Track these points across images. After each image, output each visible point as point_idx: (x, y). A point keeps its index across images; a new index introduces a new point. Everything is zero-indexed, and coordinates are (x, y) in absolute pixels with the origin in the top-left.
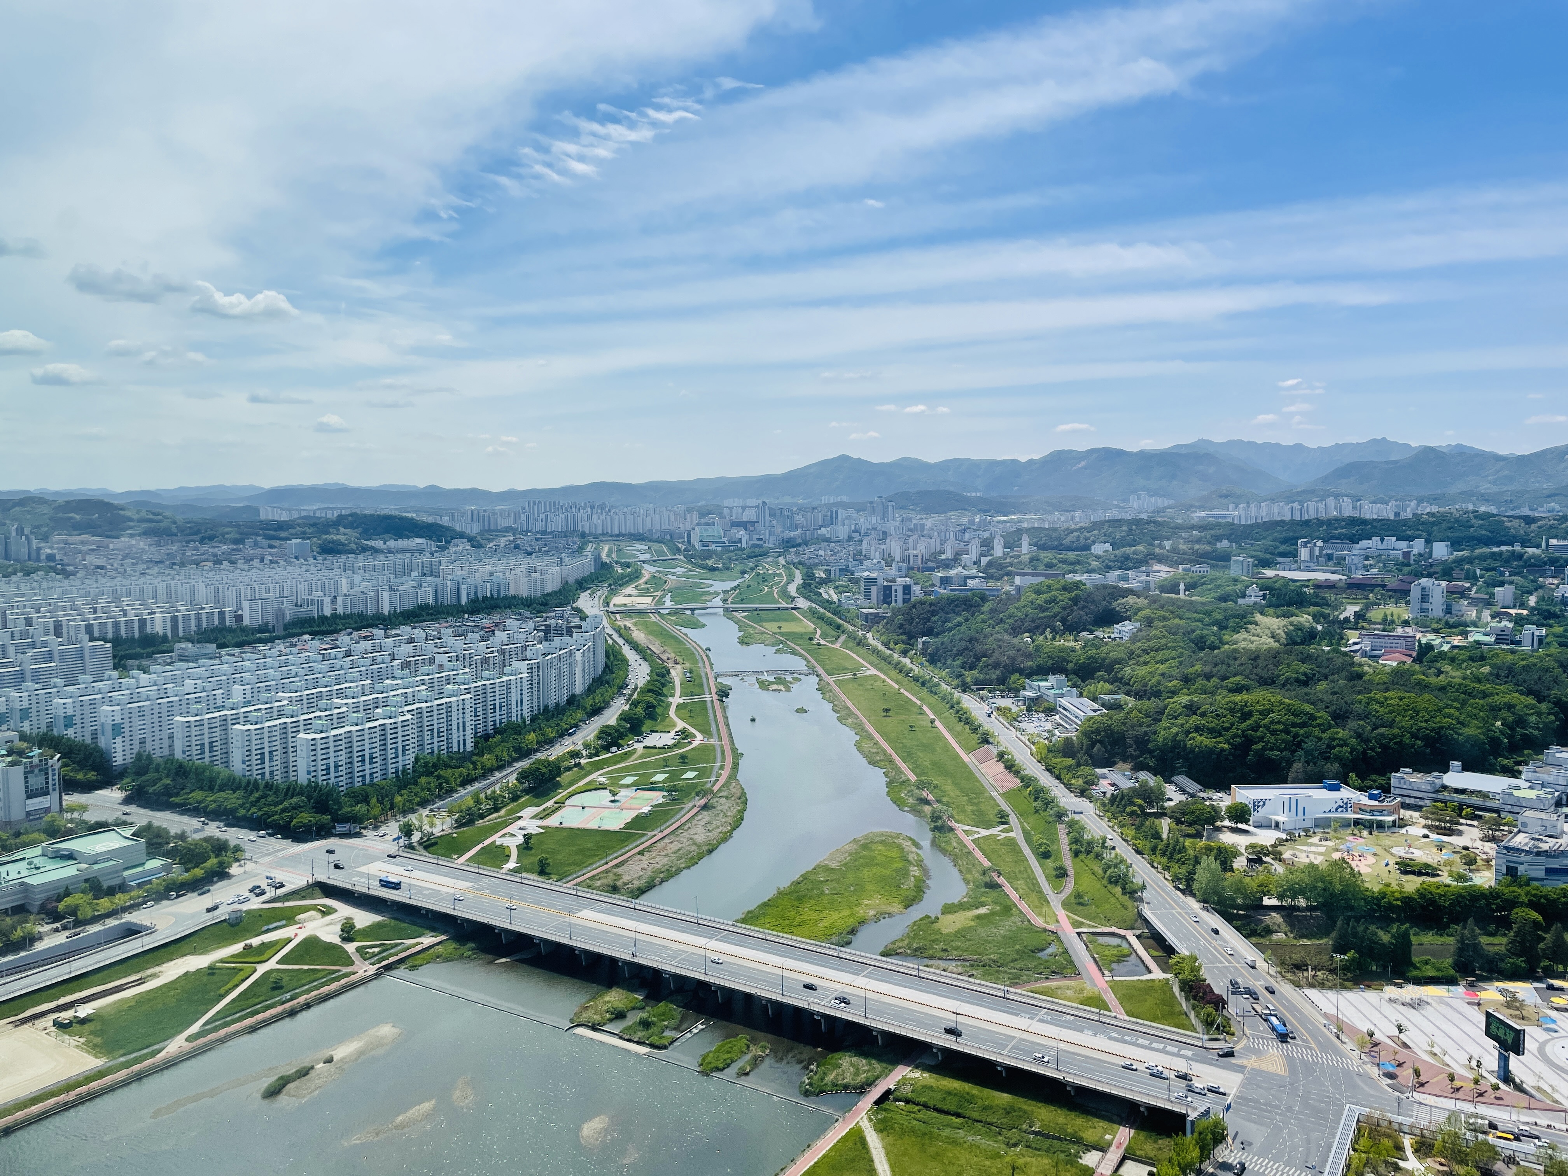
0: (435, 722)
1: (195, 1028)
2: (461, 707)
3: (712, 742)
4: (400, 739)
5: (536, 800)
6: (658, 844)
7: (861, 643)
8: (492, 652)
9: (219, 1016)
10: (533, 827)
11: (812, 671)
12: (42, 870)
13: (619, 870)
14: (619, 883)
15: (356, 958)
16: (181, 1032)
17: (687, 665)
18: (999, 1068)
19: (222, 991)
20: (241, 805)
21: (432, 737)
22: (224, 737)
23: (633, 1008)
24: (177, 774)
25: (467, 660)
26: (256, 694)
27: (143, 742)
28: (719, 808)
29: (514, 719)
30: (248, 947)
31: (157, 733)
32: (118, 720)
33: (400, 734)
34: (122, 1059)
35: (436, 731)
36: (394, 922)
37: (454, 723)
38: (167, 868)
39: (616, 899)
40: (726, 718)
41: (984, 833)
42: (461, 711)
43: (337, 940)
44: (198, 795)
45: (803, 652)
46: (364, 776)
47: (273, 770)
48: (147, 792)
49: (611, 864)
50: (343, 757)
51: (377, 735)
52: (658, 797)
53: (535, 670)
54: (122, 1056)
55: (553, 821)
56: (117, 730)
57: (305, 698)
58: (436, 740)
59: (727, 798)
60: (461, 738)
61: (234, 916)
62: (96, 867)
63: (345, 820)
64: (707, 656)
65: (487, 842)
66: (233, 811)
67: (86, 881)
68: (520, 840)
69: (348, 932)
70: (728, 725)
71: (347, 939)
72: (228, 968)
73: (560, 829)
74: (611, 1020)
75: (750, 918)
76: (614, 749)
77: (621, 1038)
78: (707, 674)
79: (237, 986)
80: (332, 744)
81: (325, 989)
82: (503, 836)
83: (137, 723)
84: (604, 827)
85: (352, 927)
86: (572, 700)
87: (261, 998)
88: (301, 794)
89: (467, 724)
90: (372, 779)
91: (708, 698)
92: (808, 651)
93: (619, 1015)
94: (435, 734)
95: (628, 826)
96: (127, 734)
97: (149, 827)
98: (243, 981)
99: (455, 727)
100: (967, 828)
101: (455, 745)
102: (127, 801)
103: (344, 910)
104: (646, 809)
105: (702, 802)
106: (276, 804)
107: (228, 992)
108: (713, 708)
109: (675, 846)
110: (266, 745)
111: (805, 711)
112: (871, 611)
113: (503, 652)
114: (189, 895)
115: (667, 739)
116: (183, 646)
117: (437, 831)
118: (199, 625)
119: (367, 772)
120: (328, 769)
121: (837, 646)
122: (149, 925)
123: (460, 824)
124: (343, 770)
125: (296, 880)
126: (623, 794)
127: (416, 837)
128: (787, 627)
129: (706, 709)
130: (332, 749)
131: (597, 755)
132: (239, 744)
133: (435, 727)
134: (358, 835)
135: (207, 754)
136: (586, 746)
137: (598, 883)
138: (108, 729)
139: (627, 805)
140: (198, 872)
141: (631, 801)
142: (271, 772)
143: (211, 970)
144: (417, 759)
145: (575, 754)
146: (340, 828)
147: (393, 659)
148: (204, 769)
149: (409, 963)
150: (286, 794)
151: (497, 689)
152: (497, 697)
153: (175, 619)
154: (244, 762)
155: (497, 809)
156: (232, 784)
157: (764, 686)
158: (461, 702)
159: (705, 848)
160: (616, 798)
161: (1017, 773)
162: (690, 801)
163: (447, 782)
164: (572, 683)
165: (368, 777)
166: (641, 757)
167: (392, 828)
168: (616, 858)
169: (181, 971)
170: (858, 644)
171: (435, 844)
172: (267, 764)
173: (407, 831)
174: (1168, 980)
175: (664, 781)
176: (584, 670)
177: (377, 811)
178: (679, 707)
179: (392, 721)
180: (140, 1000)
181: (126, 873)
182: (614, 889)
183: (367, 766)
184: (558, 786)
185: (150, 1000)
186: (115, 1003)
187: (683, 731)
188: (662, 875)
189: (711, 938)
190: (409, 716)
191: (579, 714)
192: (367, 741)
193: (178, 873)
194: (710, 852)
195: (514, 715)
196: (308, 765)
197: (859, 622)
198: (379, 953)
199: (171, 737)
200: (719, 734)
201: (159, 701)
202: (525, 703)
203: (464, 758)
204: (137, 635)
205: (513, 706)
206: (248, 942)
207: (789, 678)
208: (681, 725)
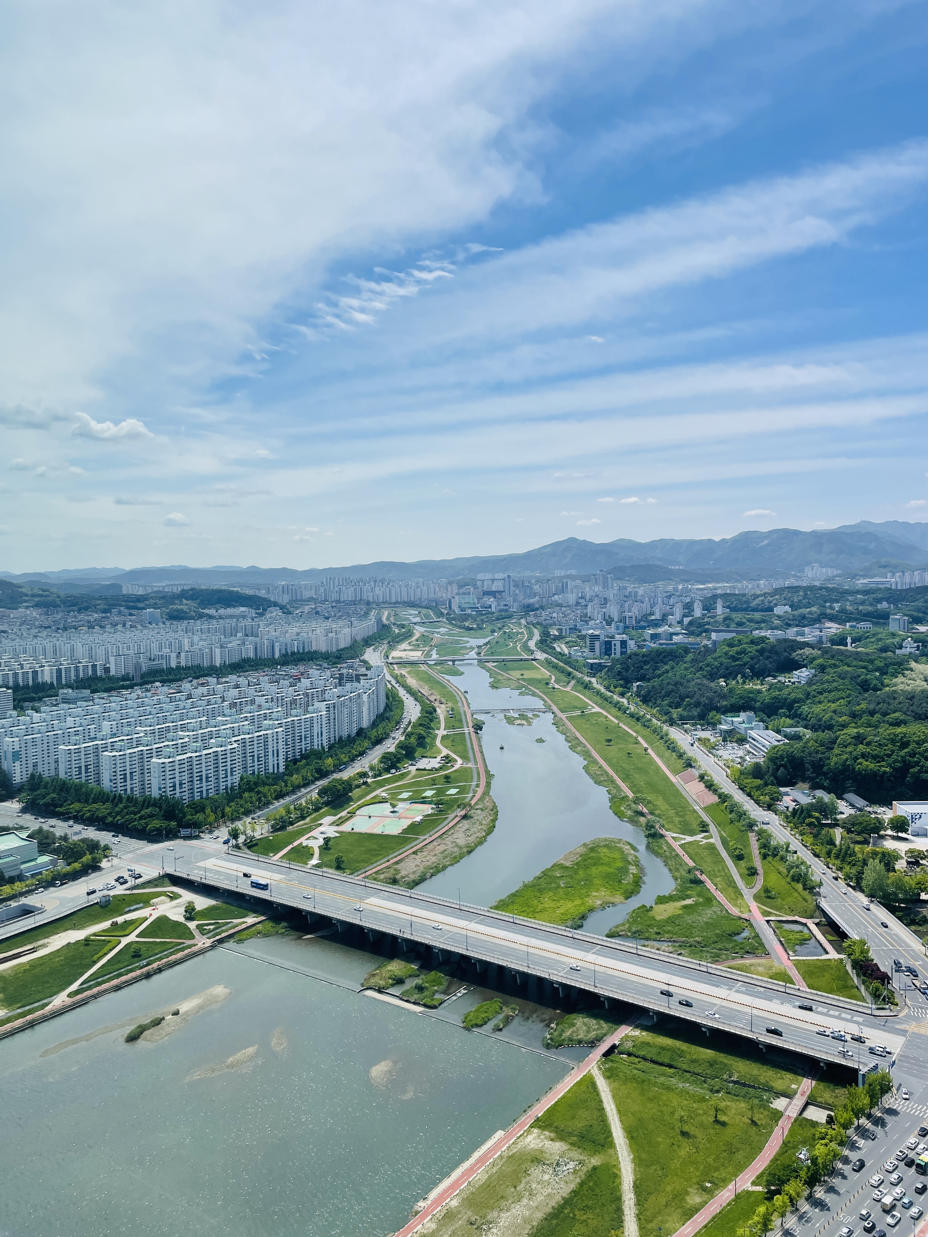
0: (256, 749)
1: (74, 987)
2: (275, 738)
3: (470, 765)
4: (229, 763)
5: (333, 811)
6: (428, 846)
7: (587, 686)
8: (299, 695)
9: (92, 978)
10: (331, 832)
11: (549, 709)
13: (398, 867)
14: (398, 877)
15: (196, 933)
16: (64, 989)
17: (450, 704)
18: (704, 1029)
19: (95, 958)
20: (110, 814)
21: (253, 762)
22: (96, 761)
23: (411, 976)
24: (61, 790)
25: (280, 701)
26: (120, 728)
27: (35, 765)
28: (476, 818)
29: (316, 747)
30: (115, 924)
31: (46, 758)
32: (17, 748)
33: (229, 759)
34: (19, 1011)
35: (256, 756)
36: (225, 906)
37: (270, 750)
38: (54, 863)
39: (395, 889)
40: (480, 746)
41: (689, 839)
42: (275, 741)
43: (182, 919)
44: (77, 806)
45: (541, 694)
46: (201, 792)
47: (133, 787)
48: (38, 804)
49: (392, 862)
50: (186, 777)
51: (211, 760)
52: (428, 809)
53: (332, 709)
54: (19, 1008)
55: (346, 827)
56: (16, 756)
57: (157, 731)
58: (256, 763)
59: (482, 810)
60: (276, 762)
61: (103, 900)
63: (188, 826)
64: (465, 697)
65: (296, 844)
66: (103, 818)
68: (321, 842)
69: (191, 913)
70: (482, 752)
71: (190, 918)
72: (99, 940)
73: (352, 834)
74: (393, 985)
75: (501, 906)
76: (393, 771)
77: (401, 999)
78: (465, 712)
79: (106, 954)
80: (177, 767)
81: (173, 958)
82: (308, 839)
83: (31, 751)
84: (386, 833)
85: (193, 909)
86: (361, 732)
87: (125, 964)
88: (154, 805)
89: (280, 751)
90: (207, 794)
91: (466, 730)
92: (544, 693)
93: (399, 981)
94: (256, 759)
95: (405, 831)
96: (24, 759)
97: (40, 830)
98: (111, 950)
99: (270, 753)
100: (675, 835)
101: (271, 768)
102: (24, 811)
103: (187, 896)
104: (418, 819)
105: (463, 813)
106: (135, 814)
107: (99, 959)
108: (470, 738)
109: (442, 848)
110: (128, 768)
111: (543, 741)
112: (595, 661)
113: (307, 695)
114: (70, 883)
115: (435, 763)
116: (66, 691)
117: (257, 835)
118: (77, 675)
119: (204, 789)
120: (174, 786)
121: (568, 689)
122: (40, 906)
123: (275, 829)
124: (186, 787)
125: (150, 872)
126: (401, 806)
127: (241, 839)
128: (528, 674)
129: (465, 739)
130: (177, 771)
131: (380, 775)
132: (108, 767)
133: (256, 754)
134: (197, 837)
135: (83, 774)
136: (372, 768)
137: (382, 877)
138: (10, 756)
139: (404, 815)
140: (77, 866)
141: (407, 812)
142: (132, 789)
143: (87, 942)
144: (242, 779)
145: (364, 775)
146: (183, 832)
147: (224, 701)
148: (81, 785)
149: (237, 938)
150: (143, 805)
151: (303, 724)
152: (303, 730)
153: (59, 671)
154: (111, 781)
155: (303, 818)
156: (102, 797)
157: (510, 721)
158: (275, 734)
159: (465, 850)
160: (395, 809)
161: (715, 791)
162: (453, 812)
163: (265, 796)
164: (360, 718)
165: (205, 792)
166: (414, 777)
167: (223, 833)
168: (396, 857)
169: (64, 942)
170: (585, 688)
171: (256, 845)
172: (128, 782)
173: (235, 835)
174: (842, 960)
175: (432, 796)
176: (369, 709)
177: (212, 818)
178: (444, 737)
179: (223, 749)
180: (33, 964)
181: (23, 867)
182: (394, 882)
183: (204, 784)
184: (350, 799)
185: (41, 965)
186: (14, 966)
187: (447, 756)
188: (431, 871)
189: (471, 921)
190: (235, 745)
191: (366, 744)
192: (204, 765)
193: (62, 866)
194: (469, 852)
195: (316, 744)
196: (159, 784)
197: (586, 670)
198: (214, 929)
199: (57, 761)
200: (475, 760)
201: (47, 734)
202: (324, 735)
203: (277, 778)
204: (31, 683)
205: (315, 737)
206: (114, 920)
207: (530, 715)
208: (445, 752)
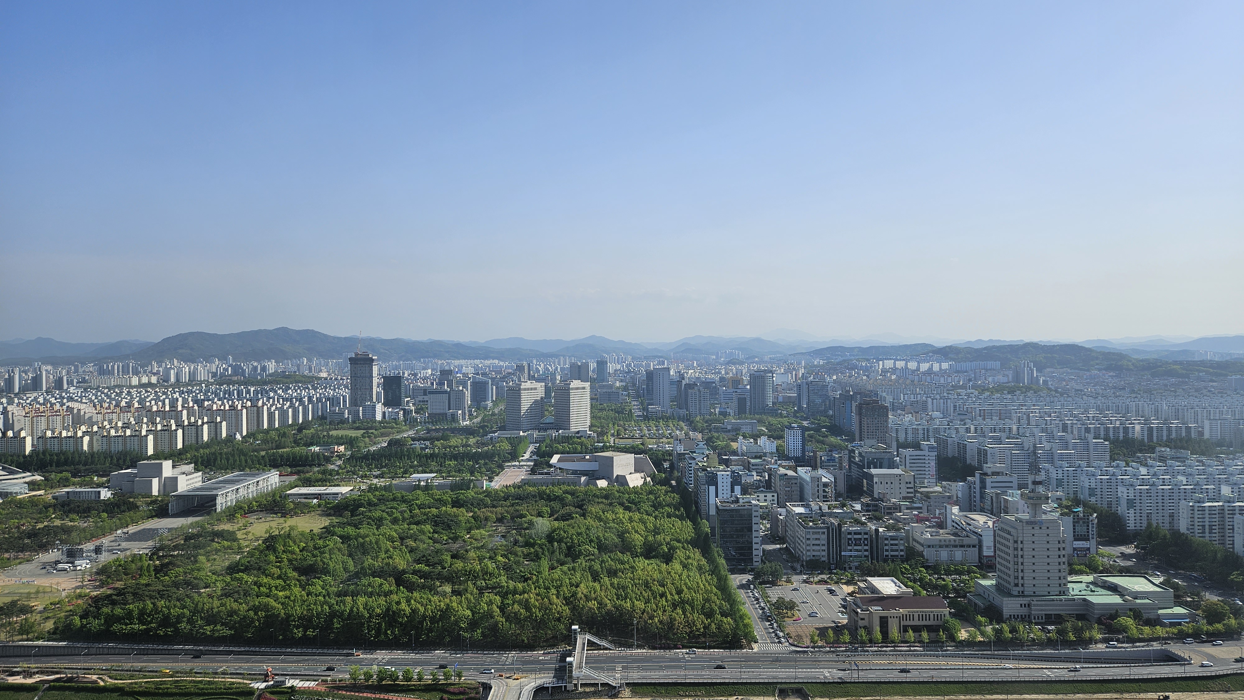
12: (1096, 593)
22: (1221, 523)
27: (1149, 515)
31: (1161, 511)
32: (1131, 496)
38: (1192, 618)
56: (1131, 503)
62: (1138, 601)
67: (1130, 610)
83: (1145, 501)
116: (1163, 449)
118: (1169, 435)
122: (1185, 657)
132: (1241, 531)
138: (1124, 503)
140: (1220, 627)
181: (1161, 612)
193: (1202, 624)
204: (1121, 438)
